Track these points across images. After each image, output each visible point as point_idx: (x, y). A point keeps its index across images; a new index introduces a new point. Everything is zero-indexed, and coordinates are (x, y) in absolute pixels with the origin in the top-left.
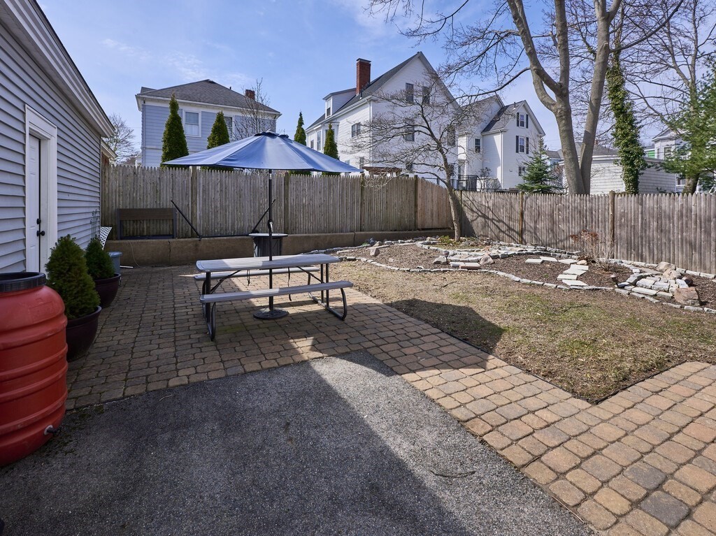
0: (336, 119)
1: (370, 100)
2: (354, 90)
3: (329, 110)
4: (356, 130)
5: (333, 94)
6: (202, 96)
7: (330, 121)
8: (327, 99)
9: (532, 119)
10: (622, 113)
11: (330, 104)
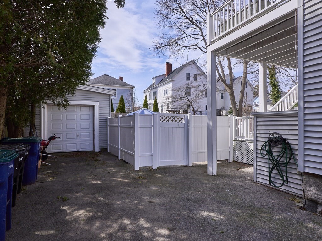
0: (157, 87)
1: (171, 81)
2: (165, 75)
3: (154, 83)
4: (166, 92)
5: (156, 77)
6: (105, 82)
7: (155, 88)
8: (153, 79)
9: (248, 83)
10: (274, 86)
11: (154, 81)
